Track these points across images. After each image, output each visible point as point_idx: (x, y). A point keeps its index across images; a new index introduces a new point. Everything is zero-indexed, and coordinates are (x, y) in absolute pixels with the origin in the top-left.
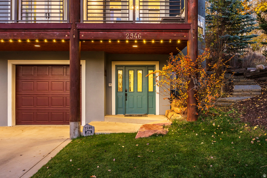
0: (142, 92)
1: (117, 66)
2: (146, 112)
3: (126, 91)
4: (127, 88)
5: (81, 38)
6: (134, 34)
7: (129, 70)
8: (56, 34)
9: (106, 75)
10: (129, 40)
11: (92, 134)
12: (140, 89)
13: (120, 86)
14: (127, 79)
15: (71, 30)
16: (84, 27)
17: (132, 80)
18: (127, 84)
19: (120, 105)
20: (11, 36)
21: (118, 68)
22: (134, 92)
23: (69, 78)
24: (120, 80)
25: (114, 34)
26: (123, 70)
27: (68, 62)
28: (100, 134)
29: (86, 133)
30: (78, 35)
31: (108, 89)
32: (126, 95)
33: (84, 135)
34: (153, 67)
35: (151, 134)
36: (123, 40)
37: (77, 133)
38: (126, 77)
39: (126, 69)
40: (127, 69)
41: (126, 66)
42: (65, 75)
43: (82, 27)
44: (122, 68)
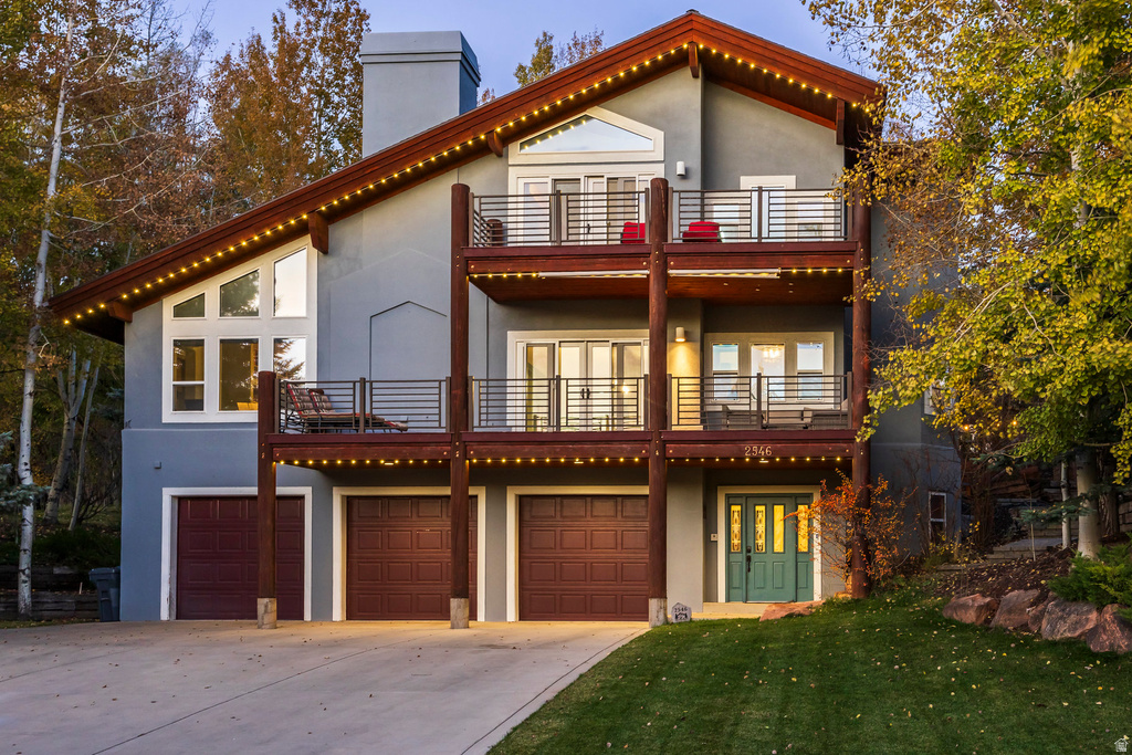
0: (784, 553)
1: (728, 497)
2: (792, 597)
3: (749, 550)
4: (751, 544)
5: (667, 455)
6: (759, 448)
7: (755, 505)
8: (626, 449)
9: (705, 517)
10: (750, 458)
11: (688, 620)
12: (778, 546)
13: (736, 541)
14: (750, 524)
15: (653, 442)
16: (674, 438)
17: (761, 527)
18: (751, 535)
19: (736, 583)
20: (550, 453)
21: (731, 501)
22: (766, 553)
23: (647, 524)
24: (736, 527)
25: (725, 449)
26: (741, 505)
27: (645, 490)
28: (701, 621)
29: (677, 617)
30: (664, 450)
31: (709, 547)
32: (749, 559)
33: (674, 621)
34: (807, 499)
35: (784, 614)
36: (740, 459)
37: (661, 617)
38: (748, 521)
39: (748, 503)
40: (751, 501)
41: (748, 496)
42: (619, 518)
43: (670, 438)
44: (739, 500)
